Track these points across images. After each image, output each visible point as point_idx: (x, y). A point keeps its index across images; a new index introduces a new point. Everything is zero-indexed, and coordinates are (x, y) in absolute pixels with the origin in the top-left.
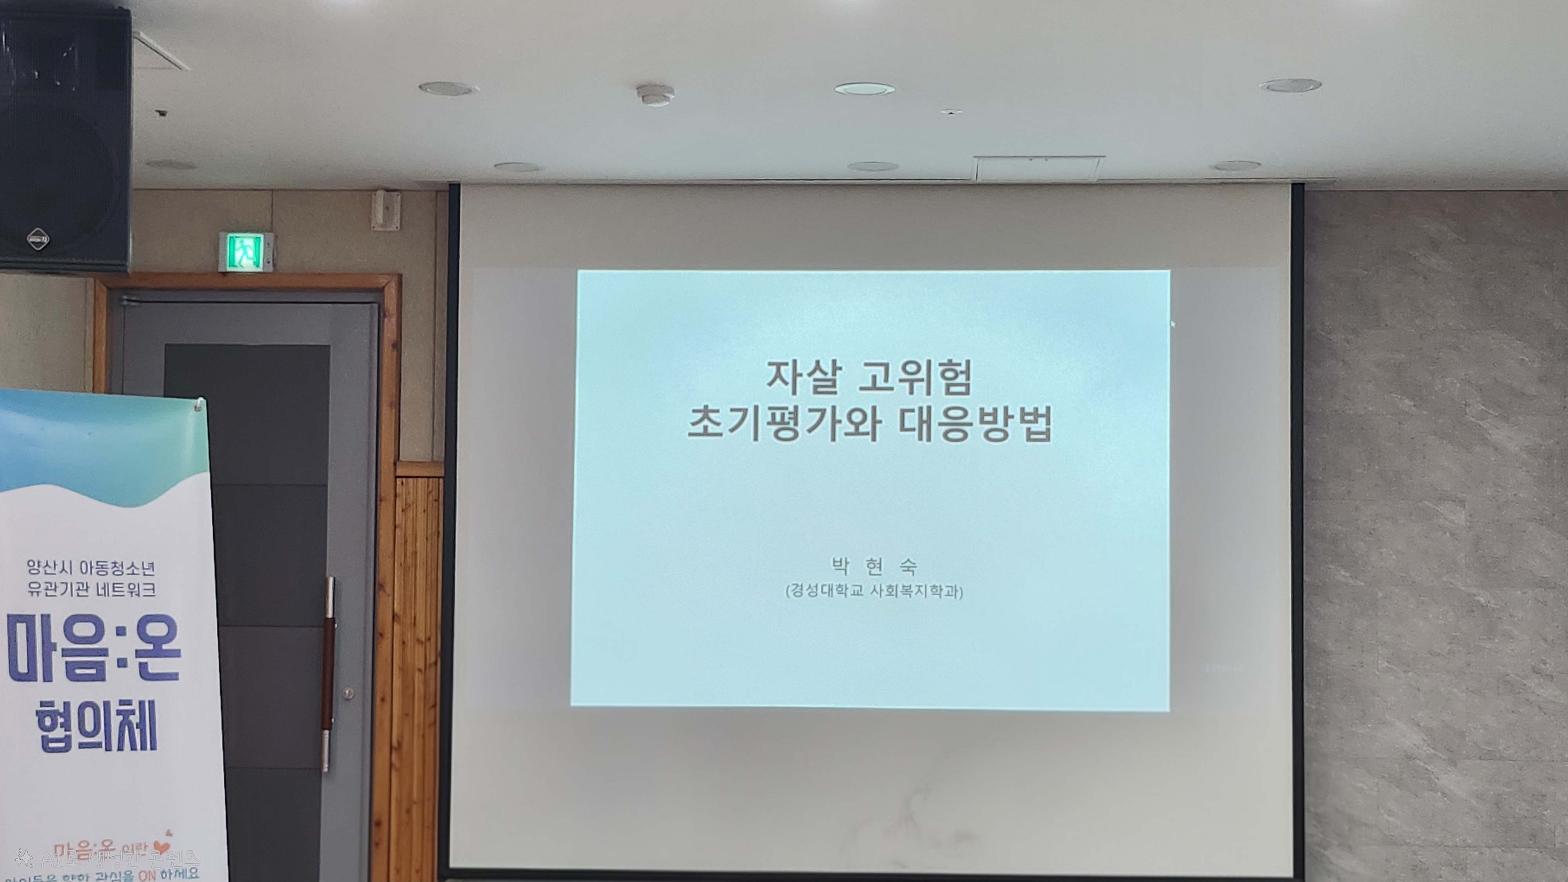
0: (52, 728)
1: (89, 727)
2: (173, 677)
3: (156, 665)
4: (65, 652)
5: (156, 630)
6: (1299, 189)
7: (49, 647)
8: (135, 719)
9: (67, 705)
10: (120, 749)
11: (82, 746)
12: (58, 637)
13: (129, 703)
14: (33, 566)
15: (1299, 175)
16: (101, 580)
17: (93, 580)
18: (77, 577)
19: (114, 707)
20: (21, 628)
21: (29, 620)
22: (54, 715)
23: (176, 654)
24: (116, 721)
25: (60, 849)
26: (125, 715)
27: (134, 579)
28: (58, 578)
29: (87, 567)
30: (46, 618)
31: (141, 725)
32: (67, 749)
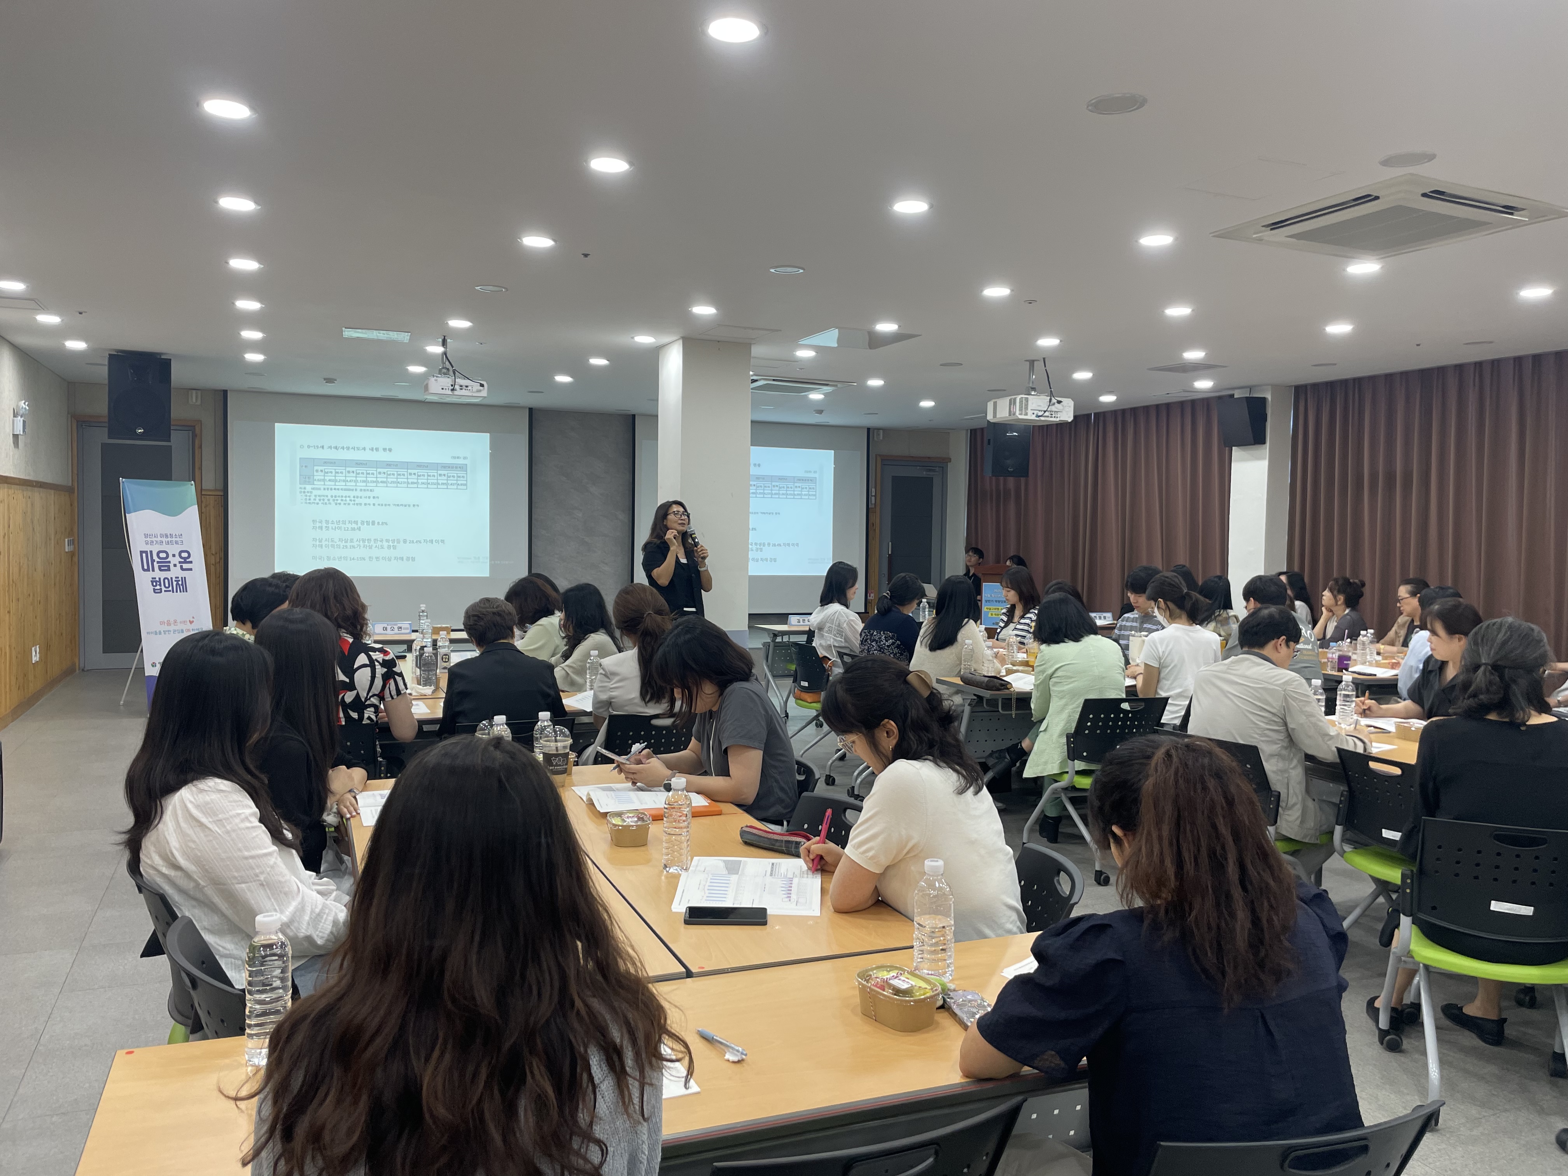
0: (156, 586)
1: (167, 585)
2: (191, 569)
3: (185, 566)
4: (158, 562)
5: (185, 555)
6: (531, 410)
7: (153, 561)
8: (180, 583)
9: (160, 579)
10: (177, 592)
11: (165, 591)
12: (155, 557)
13: (178, 578)
14: (146, 536)
15: (531, 407)
16: (167, 540)
17: (164, 539)
18: (159, 539)
19: (174, 579)
20: (144, 555)
21: (146, 552)
22: (156, 582)
23: (191, 562)
24: (175, 583)
25: (162, 623)
26: (177, 581)
27: (176, 539)
28: (154, 539)
29: (162, 536)
30: (151, 552)
31: (182, 585)
32: (161, 592)
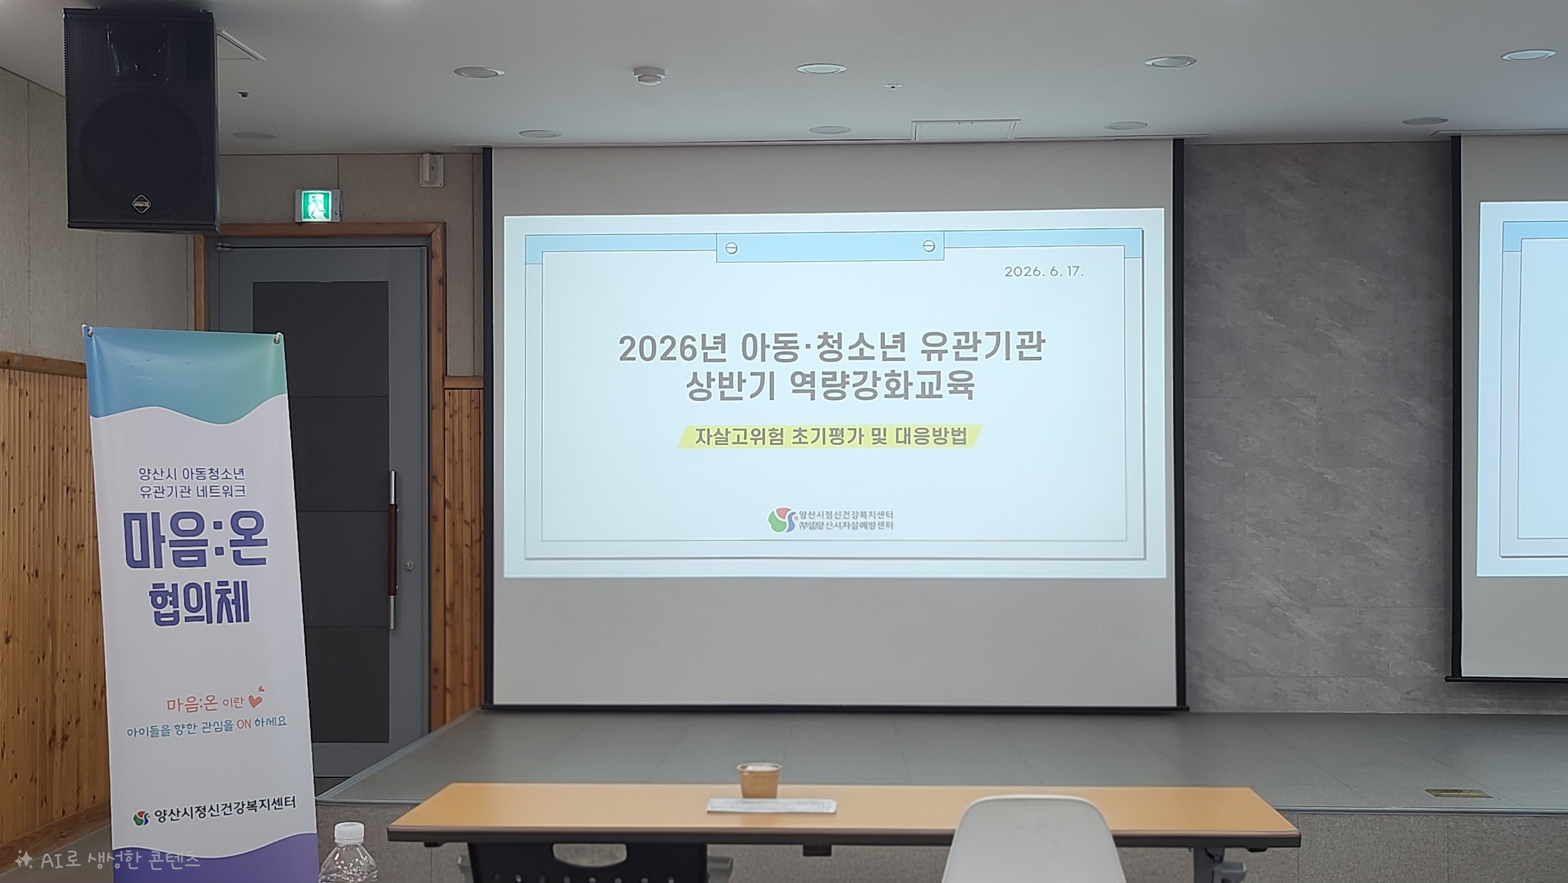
0: (163, 605)
1: (194, 604)
2: (262, 561)
3: (247, 552)
4: (172, 543)
5: (247, 523)
6: (1179, 144)
7: (159, 539)
8: (231, 597)
9: (175, 586)
10: (220, 621)
11: (187, 619)
12: (166, 530)
13: (226, 583)
14: (144, 473)
15: (1179, 133)
16: (201, 484)
17: (195, 483)
18: (180, 482)
19: (214, 587)
20: (136, 524)
21: (142, 517)
22: (164, 594)
23: (264, 542)
24: (215, 598)
25: (173, 704)
26: (223, 593)
27: (227, 483)
28: (165, 483)
29: (188, 474)
30: (155, 516)
31: (236, 601)
32: (176, 622)
